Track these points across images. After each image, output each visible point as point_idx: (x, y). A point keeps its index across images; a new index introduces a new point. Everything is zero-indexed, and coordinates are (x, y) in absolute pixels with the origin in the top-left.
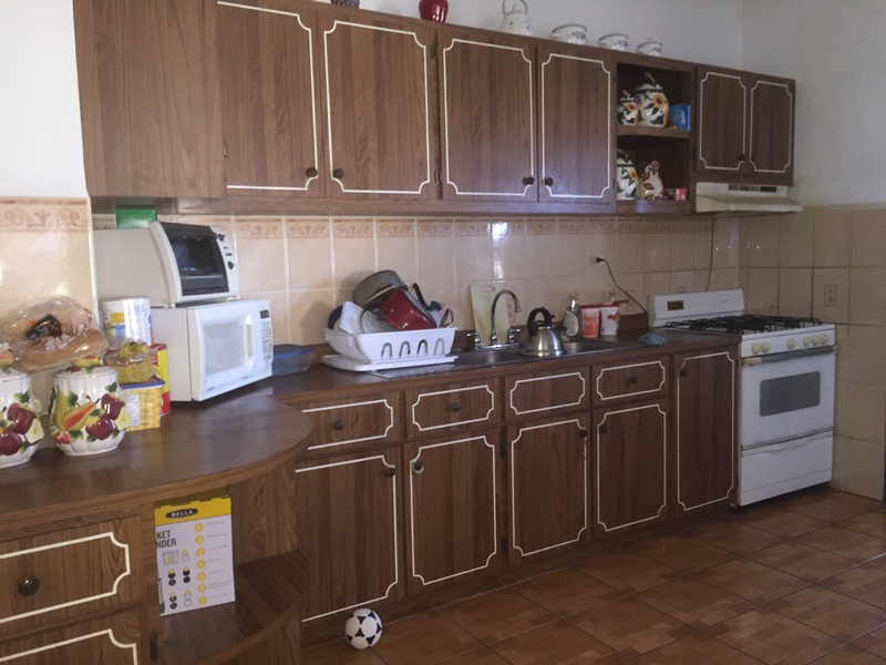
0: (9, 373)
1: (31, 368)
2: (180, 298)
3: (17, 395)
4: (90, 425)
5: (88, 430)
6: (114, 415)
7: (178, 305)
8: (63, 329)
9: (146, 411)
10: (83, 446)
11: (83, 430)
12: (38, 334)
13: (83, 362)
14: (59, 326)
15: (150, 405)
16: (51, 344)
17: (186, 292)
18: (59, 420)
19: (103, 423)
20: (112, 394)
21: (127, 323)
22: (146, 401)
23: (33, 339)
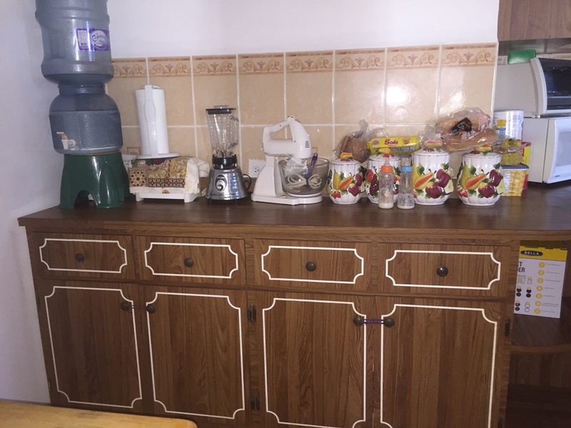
0: (440, 151)
1: (452, 150)
2: (545, 111)
3: (442, 165)
4: (481, 188)
5: (480, 191)
6: (496, 183)
7: (542, 117)
8: (473, 127)
9: (513, 184)
10: (475, 200)
11: (477, 190)
12: (458, 129)
13: (481, 149)
14: (471, 125)
15: (517, 181)
16: (465, 135)
17: (549, 107)
18: (463, 183)
19: (489, 187)
20: (496, 170)
21: (507, 127)
22: (515, 178)
23: (455, 132)
